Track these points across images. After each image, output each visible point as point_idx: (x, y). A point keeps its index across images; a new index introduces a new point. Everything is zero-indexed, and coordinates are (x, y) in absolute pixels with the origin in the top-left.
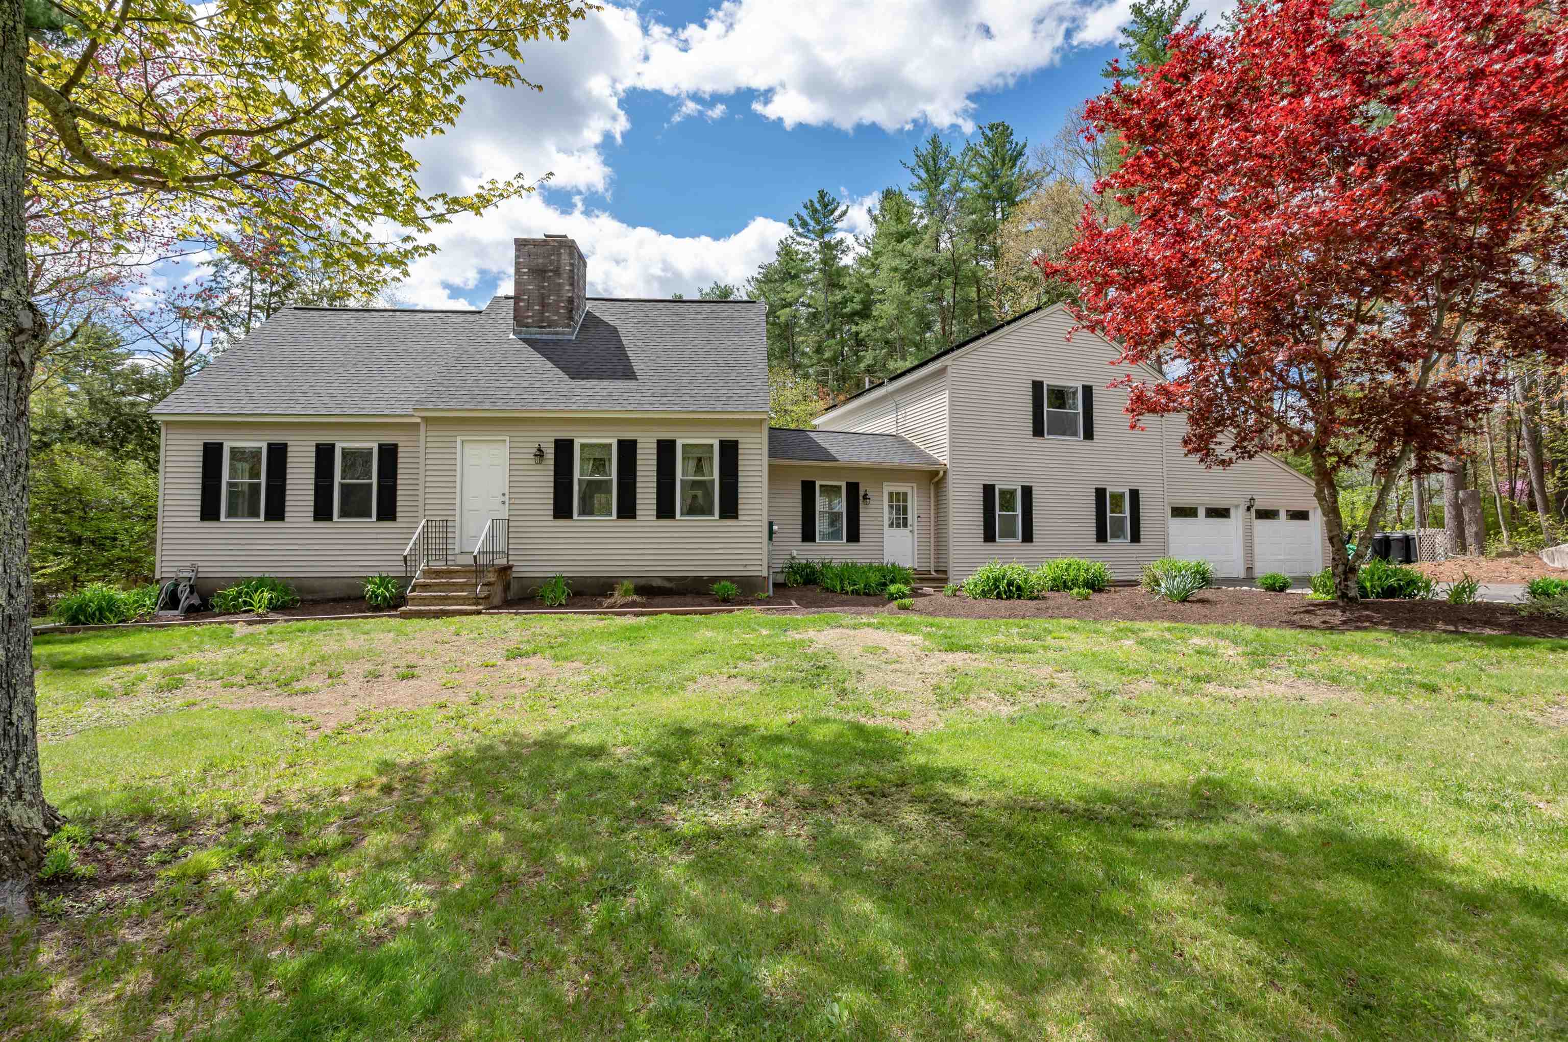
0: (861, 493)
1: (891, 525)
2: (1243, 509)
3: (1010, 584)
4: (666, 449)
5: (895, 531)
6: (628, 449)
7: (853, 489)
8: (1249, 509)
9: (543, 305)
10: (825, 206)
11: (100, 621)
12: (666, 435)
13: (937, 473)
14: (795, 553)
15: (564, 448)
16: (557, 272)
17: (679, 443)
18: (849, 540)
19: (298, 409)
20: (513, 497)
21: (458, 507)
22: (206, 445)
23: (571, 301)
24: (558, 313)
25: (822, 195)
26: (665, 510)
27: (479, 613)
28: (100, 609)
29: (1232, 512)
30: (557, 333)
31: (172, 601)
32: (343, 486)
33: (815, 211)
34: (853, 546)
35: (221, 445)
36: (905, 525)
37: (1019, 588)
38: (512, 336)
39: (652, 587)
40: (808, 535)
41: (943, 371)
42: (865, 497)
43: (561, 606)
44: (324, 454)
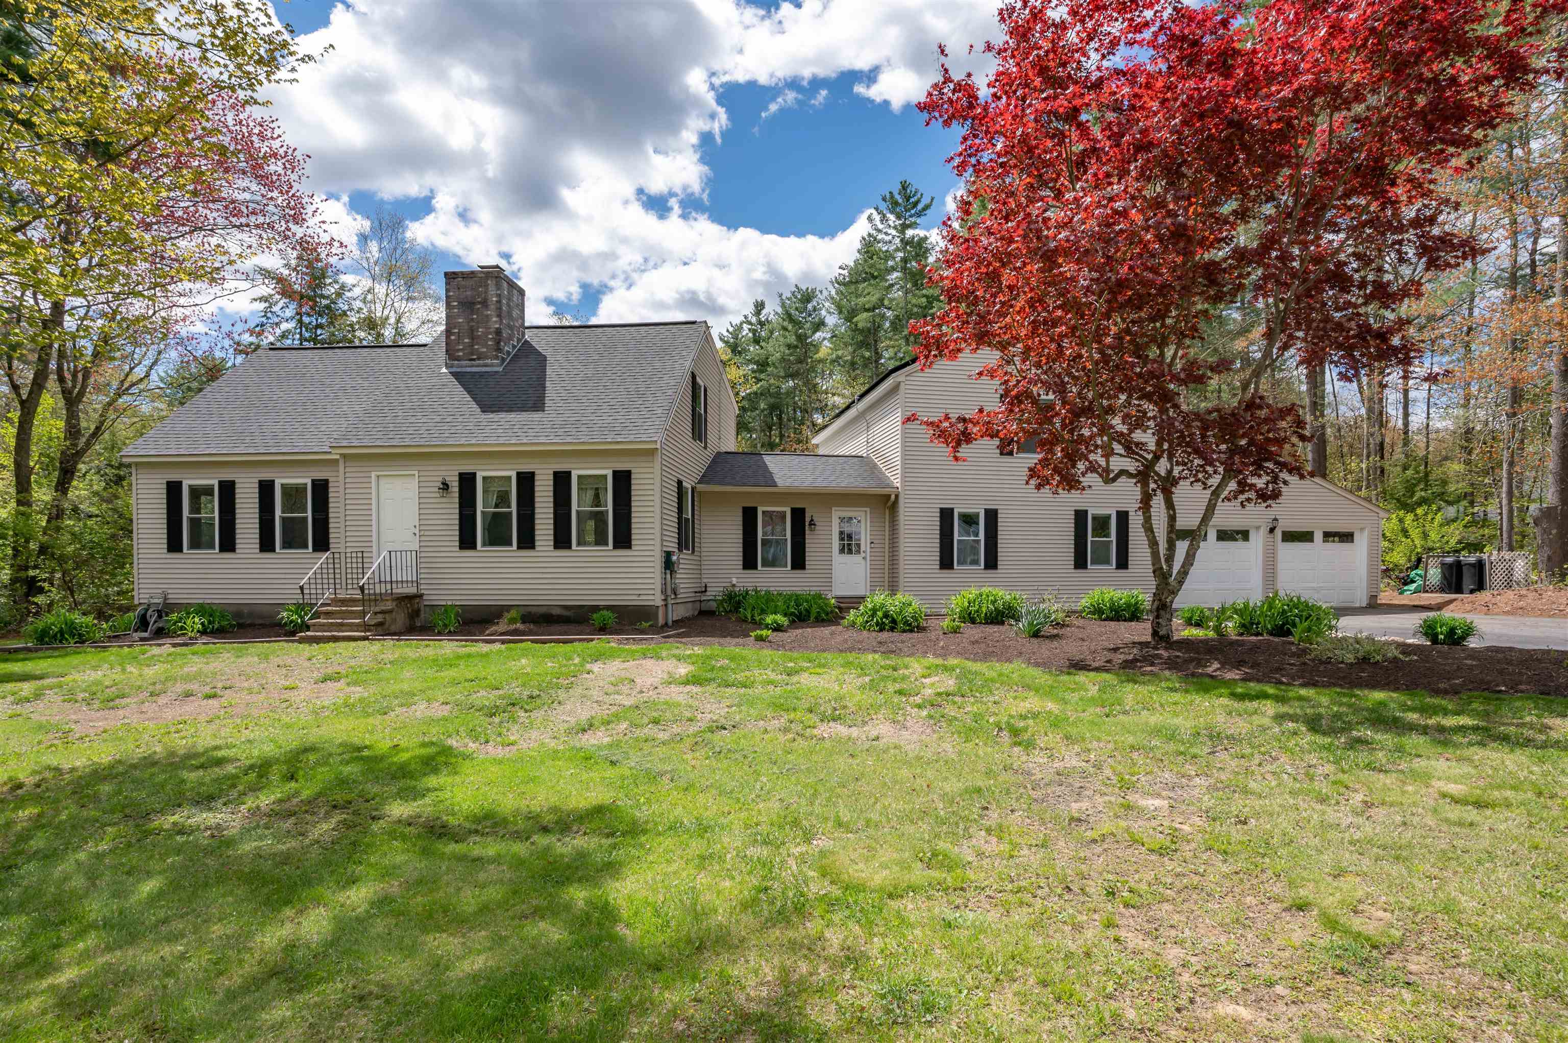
0: (808, 519)
1: (842, 551)
2: (1264, 531)
3: (886, 615)
4: (562, 480)
5: (846, 558)
6: (526, 481)
7: (798, 515)
8: (1272, 530)
9: (473, 338)
10: (908, 198)
11: (61, 642)
12: (562, 467)
13: (888, 496)
14: (734, 581)
15: (467, 481)
16: (485, 303)
17: (574, 475)
18: (794, 567)
19: (241, 449)
20: (422, 531)
21: (374, 539)
22: (168, 483)
23: (498, 332)
24: (486, 346)
25: (904, 186)
26: (562, 541)
27: (365, 638)
28: (61, 632)
29: (1252, 535)
30: (486, 366)
31: (143, 623)
32: (284, 519)
33: (896, 203)
34: (798, 573)
35: (180, 483)
36: (858, 552)
37: (894, 621)
38: (444, 370)
39: (552, 615)
40: (749, 563)
41: (895, 389)
42: (812, 523)
43: (450, 633)
44: (266, 489)
